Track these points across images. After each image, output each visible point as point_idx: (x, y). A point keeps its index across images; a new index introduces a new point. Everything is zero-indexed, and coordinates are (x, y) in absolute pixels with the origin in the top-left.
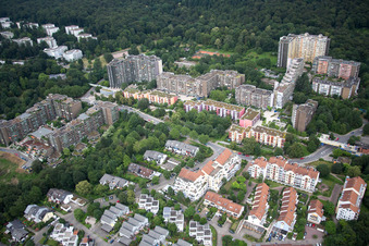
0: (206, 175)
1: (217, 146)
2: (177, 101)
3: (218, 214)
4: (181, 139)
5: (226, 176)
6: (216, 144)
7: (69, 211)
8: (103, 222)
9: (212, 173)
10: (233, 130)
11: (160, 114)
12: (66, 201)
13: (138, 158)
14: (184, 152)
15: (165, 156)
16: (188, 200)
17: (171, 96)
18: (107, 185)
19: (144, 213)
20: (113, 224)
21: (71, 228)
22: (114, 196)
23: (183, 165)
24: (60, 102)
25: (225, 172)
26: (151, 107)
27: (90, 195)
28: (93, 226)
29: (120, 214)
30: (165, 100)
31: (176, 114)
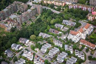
0: (80, 33)
1: (83, 22)
2: (65, 4)
3: (85, 48)
4: (68, 19)
5: (88, 34)
6: (82, 21)
7: (28, 46)
8: (42, 50)
9: (83, 32)
10: (90, 16)
11: (59, 10)
12: (27, 42)
13: (52, 26)
14: (70, 24)
15: (63, 26)
16: (73, 42)
17: (63, 3)
18: (42, 36)
19: (57, 47)
20: (46, 51)
21: (30, 52)
22: (45, 40)
23: (70, 29)
24: (19, 4)
25: (88, 32)
26: (55, 7)
27: (36, 40)
28: (38, 51)
29: (48, 47)
30: (61, 4)
31: (65, 10)
